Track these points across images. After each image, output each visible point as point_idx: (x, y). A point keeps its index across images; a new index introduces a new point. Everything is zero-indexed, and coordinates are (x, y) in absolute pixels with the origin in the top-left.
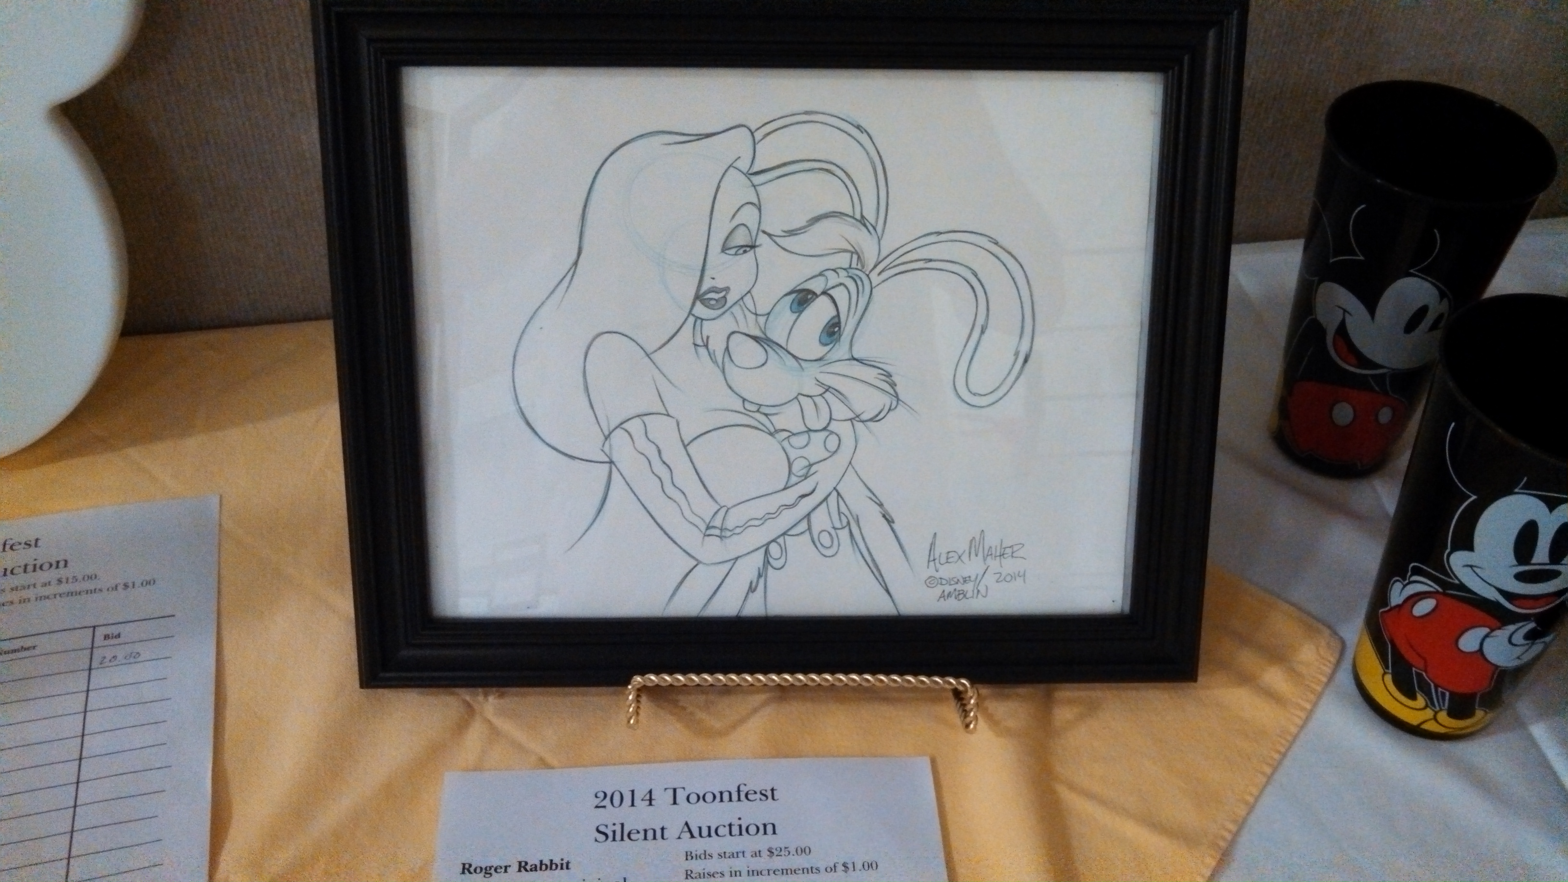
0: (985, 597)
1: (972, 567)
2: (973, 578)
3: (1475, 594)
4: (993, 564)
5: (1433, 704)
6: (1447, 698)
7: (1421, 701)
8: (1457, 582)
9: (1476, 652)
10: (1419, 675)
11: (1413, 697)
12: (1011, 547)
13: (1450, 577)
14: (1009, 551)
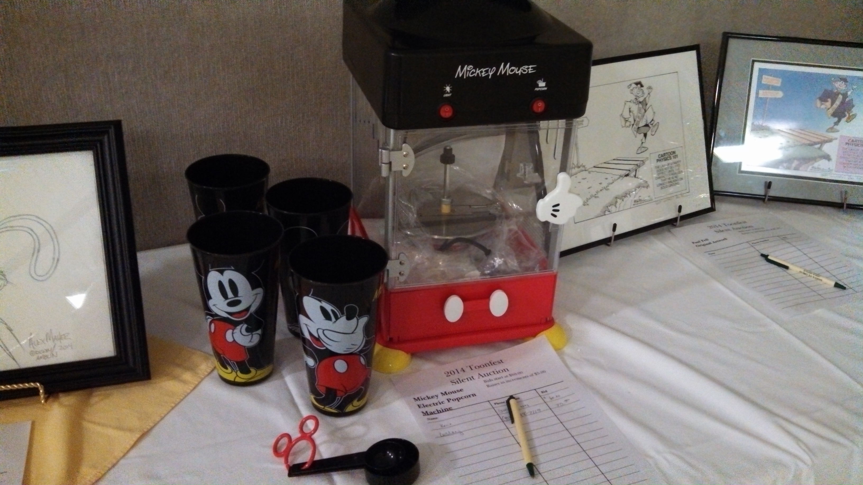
0: (56, 357)
1: (50, 344)
2: (50, 350)
3: (222, 316)
4: (58, 343)
5: (233, 369)
6: (235, 364)
7: (230, 370)
8: (214, 313)
9: (233, 341)
10: (224, 357)
11: (227, 368)
12: (64, 335)
13: (212, 312)
14: (63, 337)
